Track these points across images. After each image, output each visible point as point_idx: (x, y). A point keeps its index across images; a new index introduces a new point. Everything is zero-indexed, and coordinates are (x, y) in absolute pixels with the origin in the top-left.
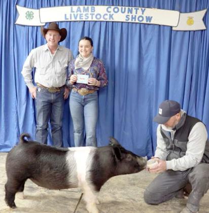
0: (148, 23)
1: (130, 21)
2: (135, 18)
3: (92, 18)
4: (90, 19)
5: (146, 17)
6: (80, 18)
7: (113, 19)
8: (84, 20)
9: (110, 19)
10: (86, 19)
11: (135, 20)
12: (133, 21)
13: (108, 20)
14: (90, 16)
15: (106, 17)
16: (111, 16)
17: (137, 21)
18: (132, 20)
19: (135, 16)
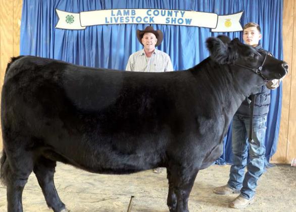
0: (188, 25)
1: (170, 23)
2: (175, 21)
3: (133, 21)
4: (130, 22)
5: (186, 19)
6: (121, 21)
7: (153, 21)
8: (125, 23)
9: (150, 22)
10: (126, 22)
11: (175, 23)
12: (174, 24)
13: (149, 23)
14: (131, 19)
15: (146, 20)
16: (151, 19)
17: (177, 24)
18: (172, 23)
19: (175, 19)
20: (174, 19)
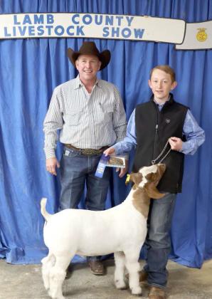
0: (138, 39)
1: (110, 36)
2: (117, 32)
3: (50, 34)
4: (46, 35)
5: (135, 30)
6: (30, 34)
7: (83, 34)
8: (36, 36)
9: (78, 34)
10: (39, 34)
11: (118, 36)
12: (115, 37)
13: (75, 36)
14: (46, 30)
15: (71, 31)
16: (79, 30)
17: (121, 37)
18: (113, 36)
19: (118, 29)
20: (115, 30)
